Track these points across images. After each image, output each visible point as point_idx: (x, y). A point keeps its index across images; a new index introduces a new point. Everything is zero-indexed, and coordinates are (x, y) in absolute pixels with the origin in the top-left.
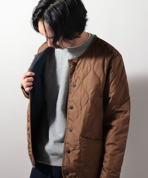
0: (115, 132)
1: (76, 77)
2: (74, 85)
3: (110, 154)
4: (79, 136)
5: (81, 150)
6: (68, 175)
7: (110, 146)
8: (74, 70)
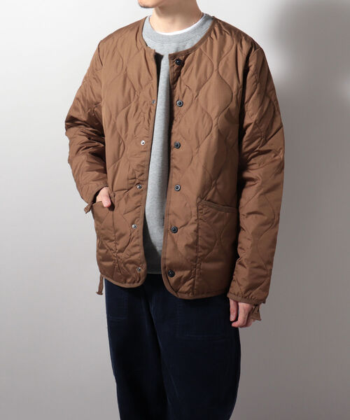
0: (261, 189)
1: (183, 88)
2: (180, 104)
3: (252, 233)
4: (195, 197)
5: (198, 225)
6: (173, 275)
7: (250, 217)
8: (179, 75)
